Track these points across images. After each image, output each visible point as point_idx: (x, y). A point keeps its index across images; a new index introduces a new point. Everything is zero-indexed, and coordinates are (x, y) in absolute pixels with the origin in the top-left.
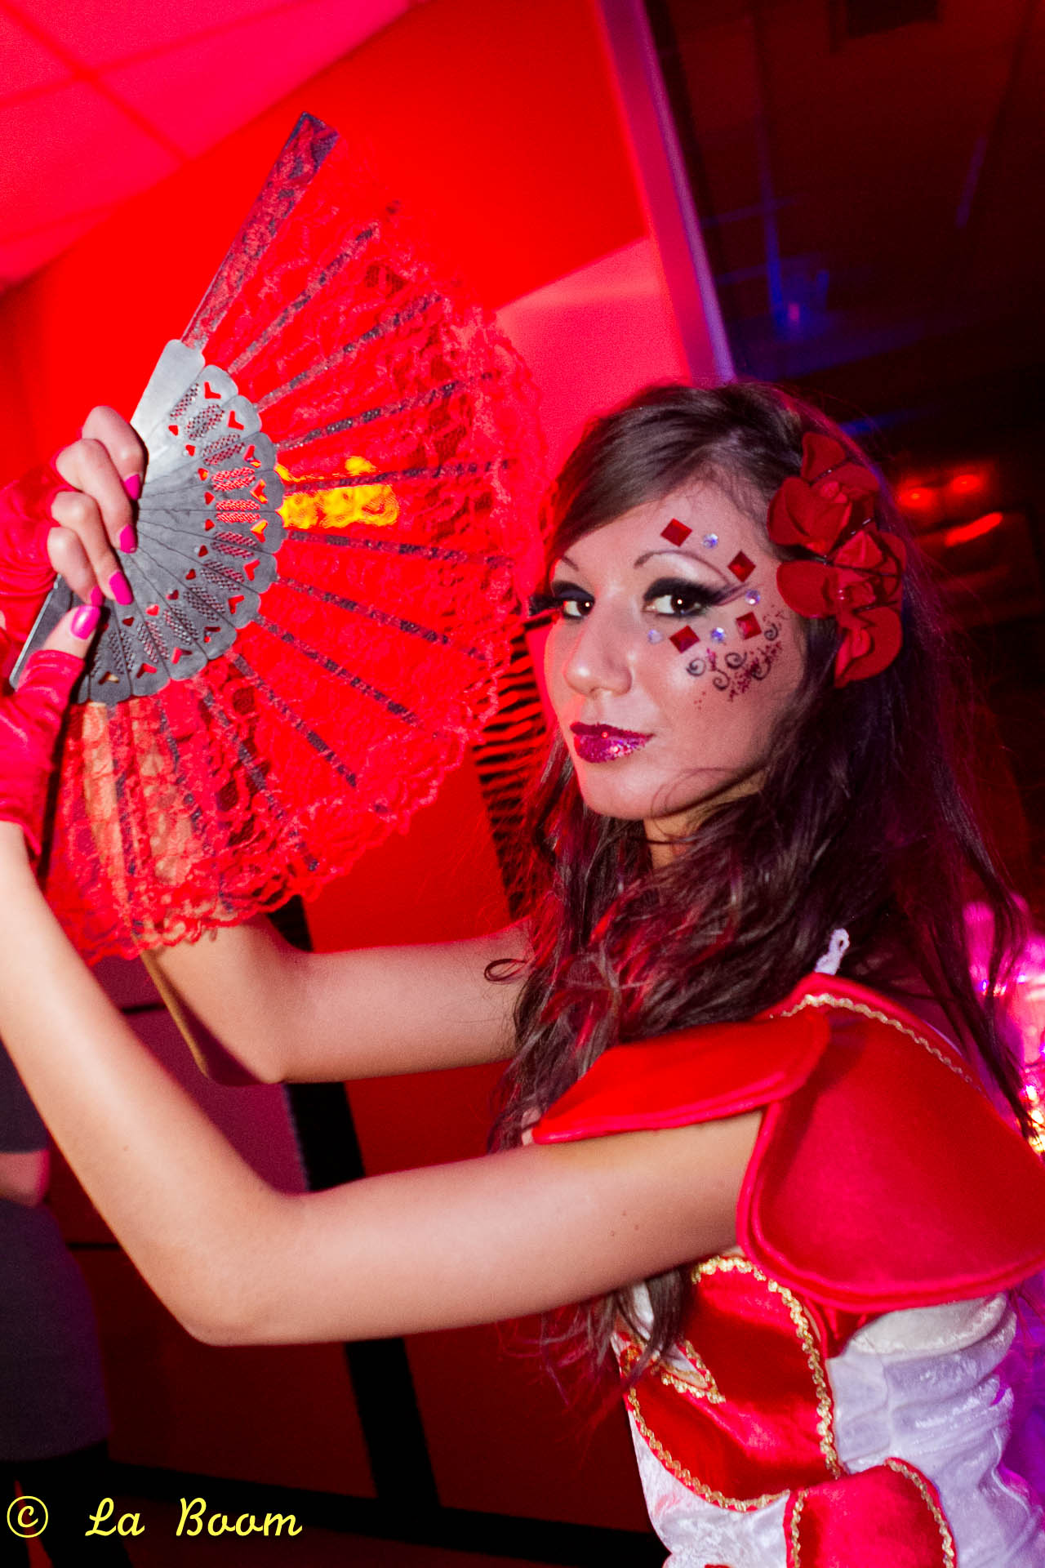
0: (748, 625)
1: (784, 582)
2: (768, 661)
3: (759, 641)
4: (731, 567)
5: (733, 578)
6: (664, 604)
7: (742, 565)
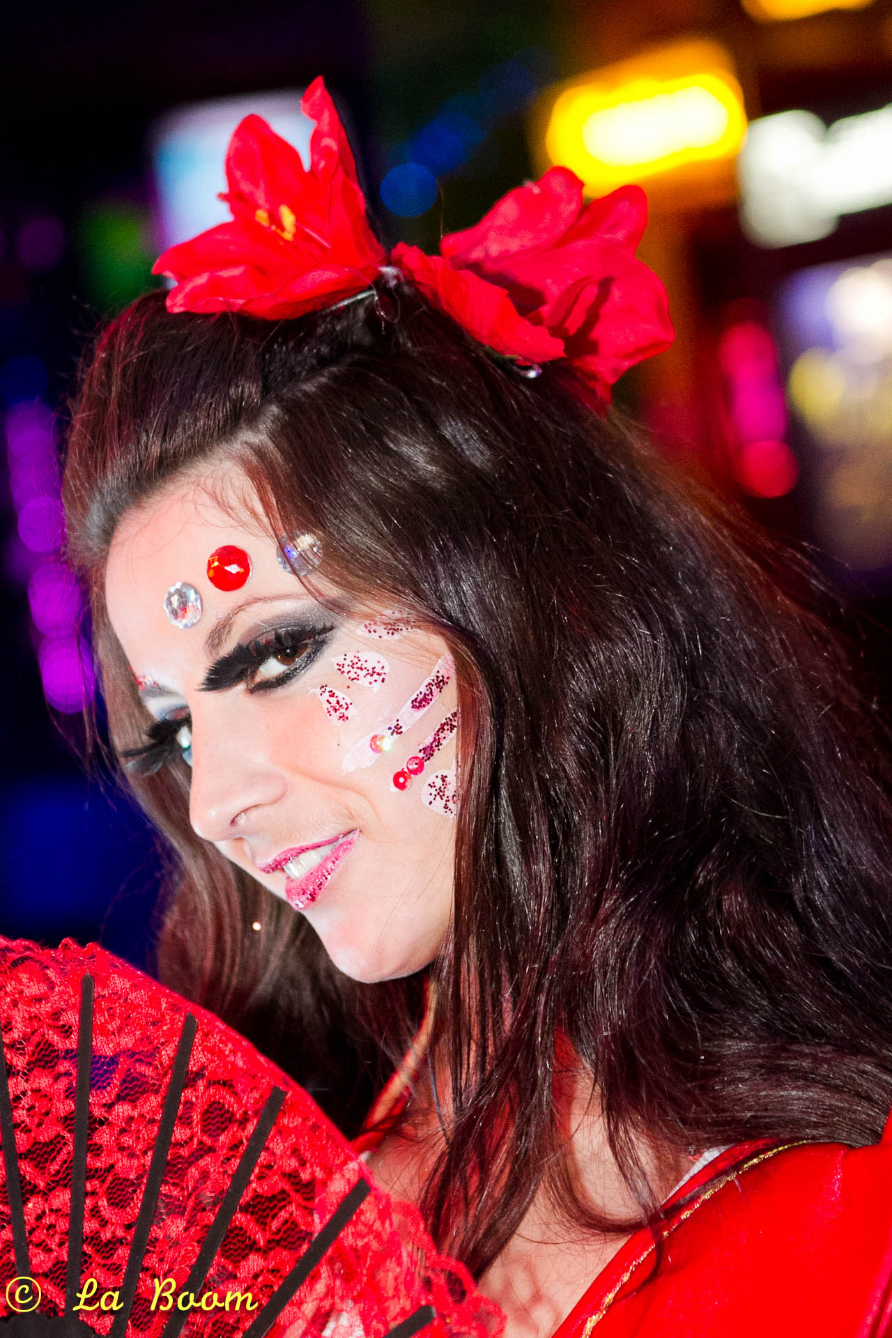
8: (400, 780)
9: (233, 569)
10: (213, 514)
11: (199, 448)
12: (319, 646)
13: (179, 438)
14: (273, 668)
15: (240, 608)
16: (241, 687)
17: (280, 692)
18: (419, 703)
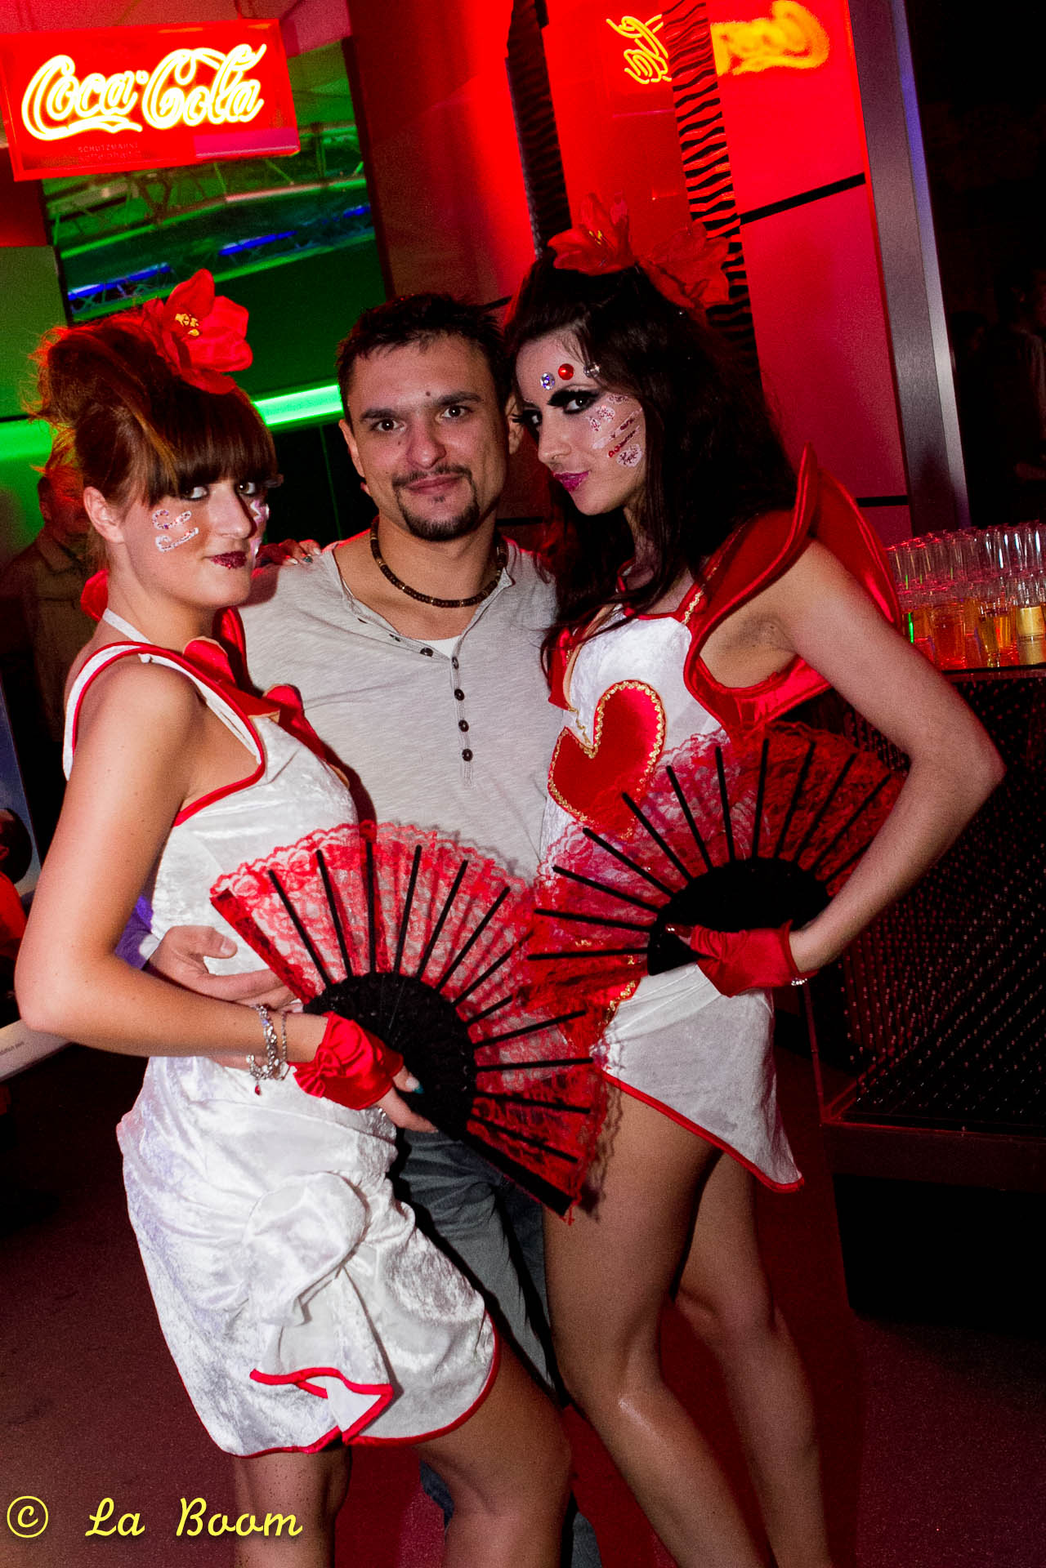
8: (611, 454)
9: (567, 373)
10: (562, 349)
12: (592, 402)
14: (573, 405)
15: (568, 384)
16: (561, 409)
17: (577, 415)
18: (622, 428)
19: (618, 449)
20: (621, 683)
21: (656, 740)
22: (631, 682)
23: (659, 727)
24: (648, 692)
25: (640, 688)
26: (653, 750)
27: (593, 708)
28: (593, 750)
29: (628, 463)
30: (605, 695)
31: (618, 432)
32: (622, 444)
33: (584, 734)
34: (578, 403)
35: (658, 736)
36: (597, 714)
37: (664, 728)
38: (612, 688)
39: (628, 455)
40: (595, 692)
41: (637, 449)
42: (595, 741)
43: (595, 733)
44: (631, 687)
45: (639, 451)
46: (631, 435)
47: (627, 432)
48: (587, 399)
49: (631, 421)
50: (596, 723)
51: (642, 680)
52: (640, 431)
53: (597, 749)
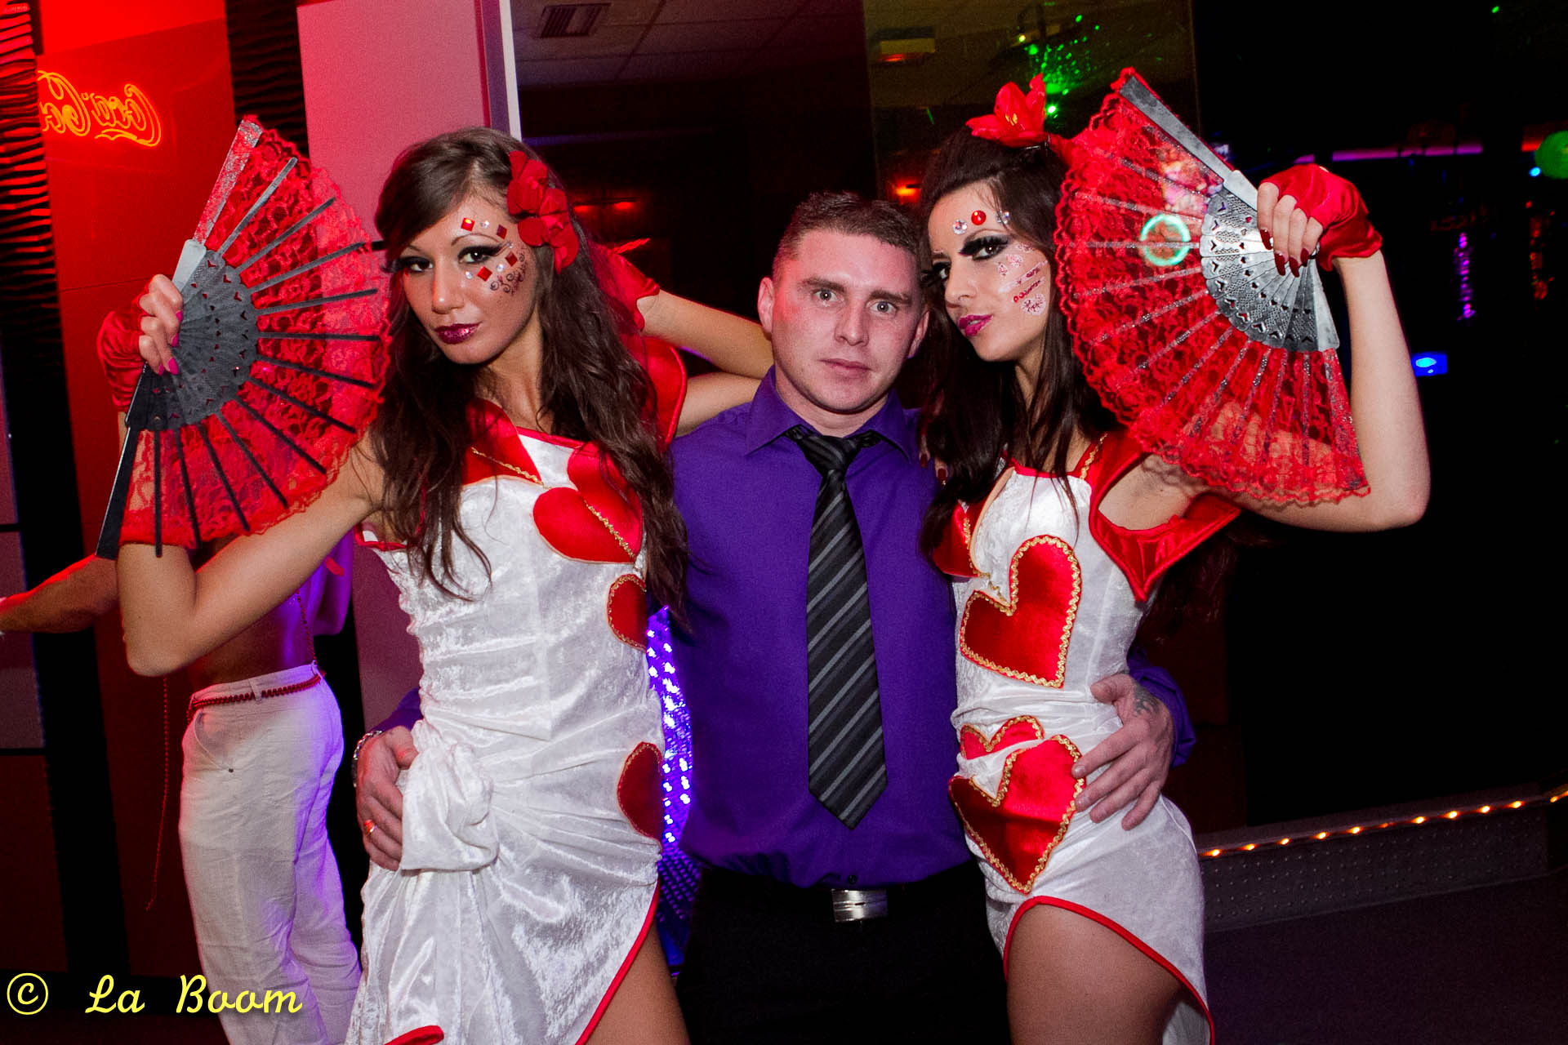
0: (511, 260)
1: (523, 235)
2: (524, 272)
3: (518, 264)
4: (498, 234)
5: (499, 238)
6: (468, 258)
7: (502, 232)
8: (1016, 299)
9: (979, 219)
10: (976, 199)
11: (976, 178)
12: (1002, 249)
13: (970, 175)
14: (983, 252)
15: (980, 231)
16: (971, 257)
17: (985, 261)
18: (1028, 276)
19: (1023, 295)
20: (1031, 540)
21: (1073, 589)
22: (1041, 537)
23: (1075, 576)
24: (1059, 545)
25: (1051, 542)
26: (1071, 598)
27: (1006, 567)
28: (1011, 607)
29: (1032, 311)
30: (1017, 552)
31: (1024, 279)
32: (1028, 292)
33: (999, 594)
34: (987, 251)
35: (1075, 585)
36: (1011, 573)
37: (1080, 576)
38: (1023, 545)
39: (1033, 303)
40: (1007, 552)
41: (1042, 298)
42: (1012, 599)
43: (1011, 590)
44: (1042, 542)
45: (1043, 300)
46: (1036, 284)
47: (1033, 280)
48: (995, 245)
49: (1037, 270)
50: (1011, 581)
51: (1052, 534)
52: (1045, 280)
53: (1015, 607)
